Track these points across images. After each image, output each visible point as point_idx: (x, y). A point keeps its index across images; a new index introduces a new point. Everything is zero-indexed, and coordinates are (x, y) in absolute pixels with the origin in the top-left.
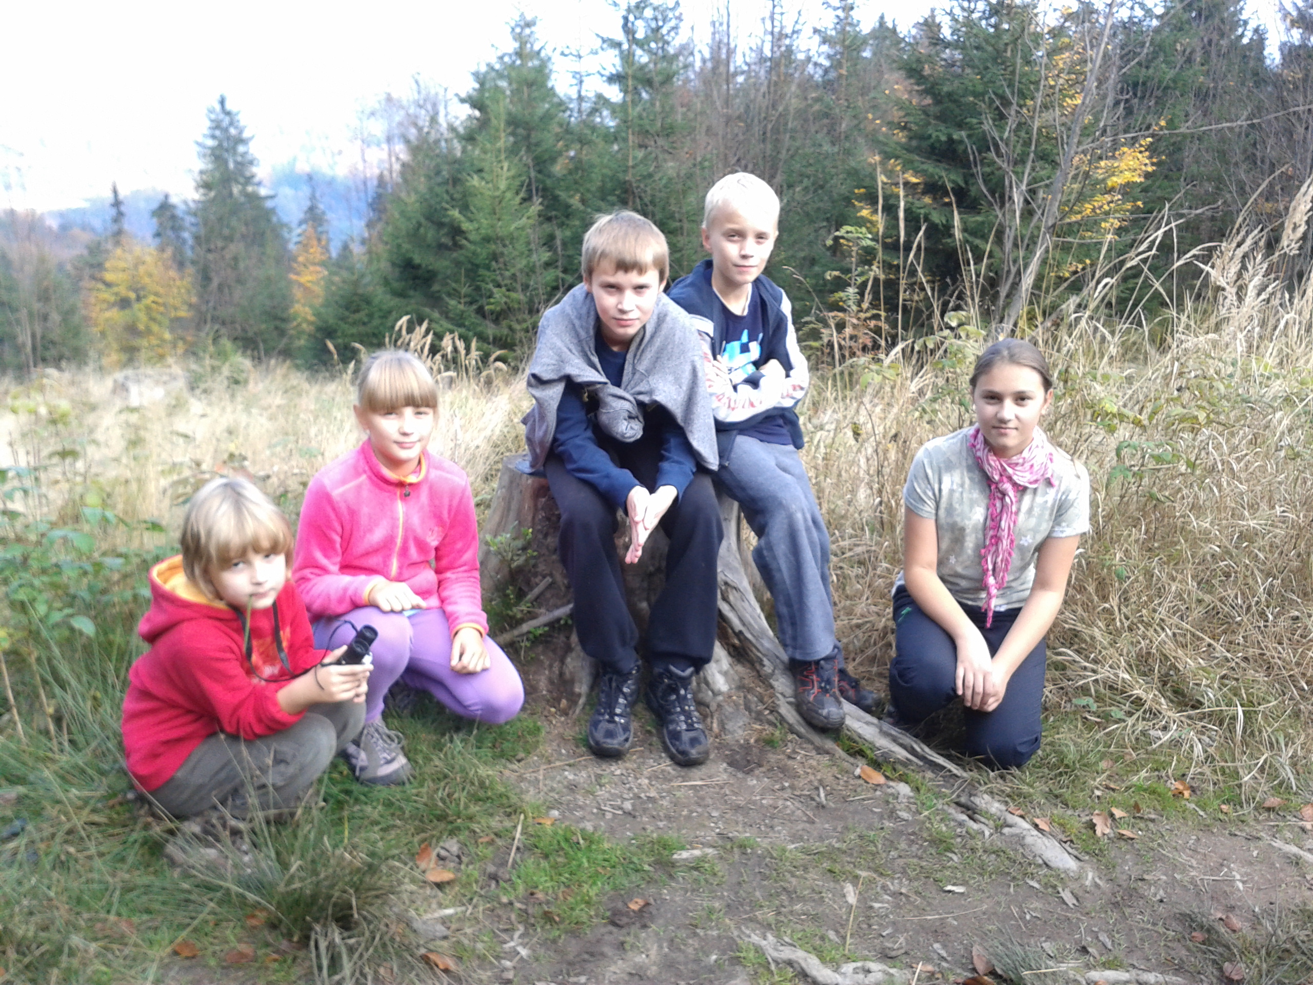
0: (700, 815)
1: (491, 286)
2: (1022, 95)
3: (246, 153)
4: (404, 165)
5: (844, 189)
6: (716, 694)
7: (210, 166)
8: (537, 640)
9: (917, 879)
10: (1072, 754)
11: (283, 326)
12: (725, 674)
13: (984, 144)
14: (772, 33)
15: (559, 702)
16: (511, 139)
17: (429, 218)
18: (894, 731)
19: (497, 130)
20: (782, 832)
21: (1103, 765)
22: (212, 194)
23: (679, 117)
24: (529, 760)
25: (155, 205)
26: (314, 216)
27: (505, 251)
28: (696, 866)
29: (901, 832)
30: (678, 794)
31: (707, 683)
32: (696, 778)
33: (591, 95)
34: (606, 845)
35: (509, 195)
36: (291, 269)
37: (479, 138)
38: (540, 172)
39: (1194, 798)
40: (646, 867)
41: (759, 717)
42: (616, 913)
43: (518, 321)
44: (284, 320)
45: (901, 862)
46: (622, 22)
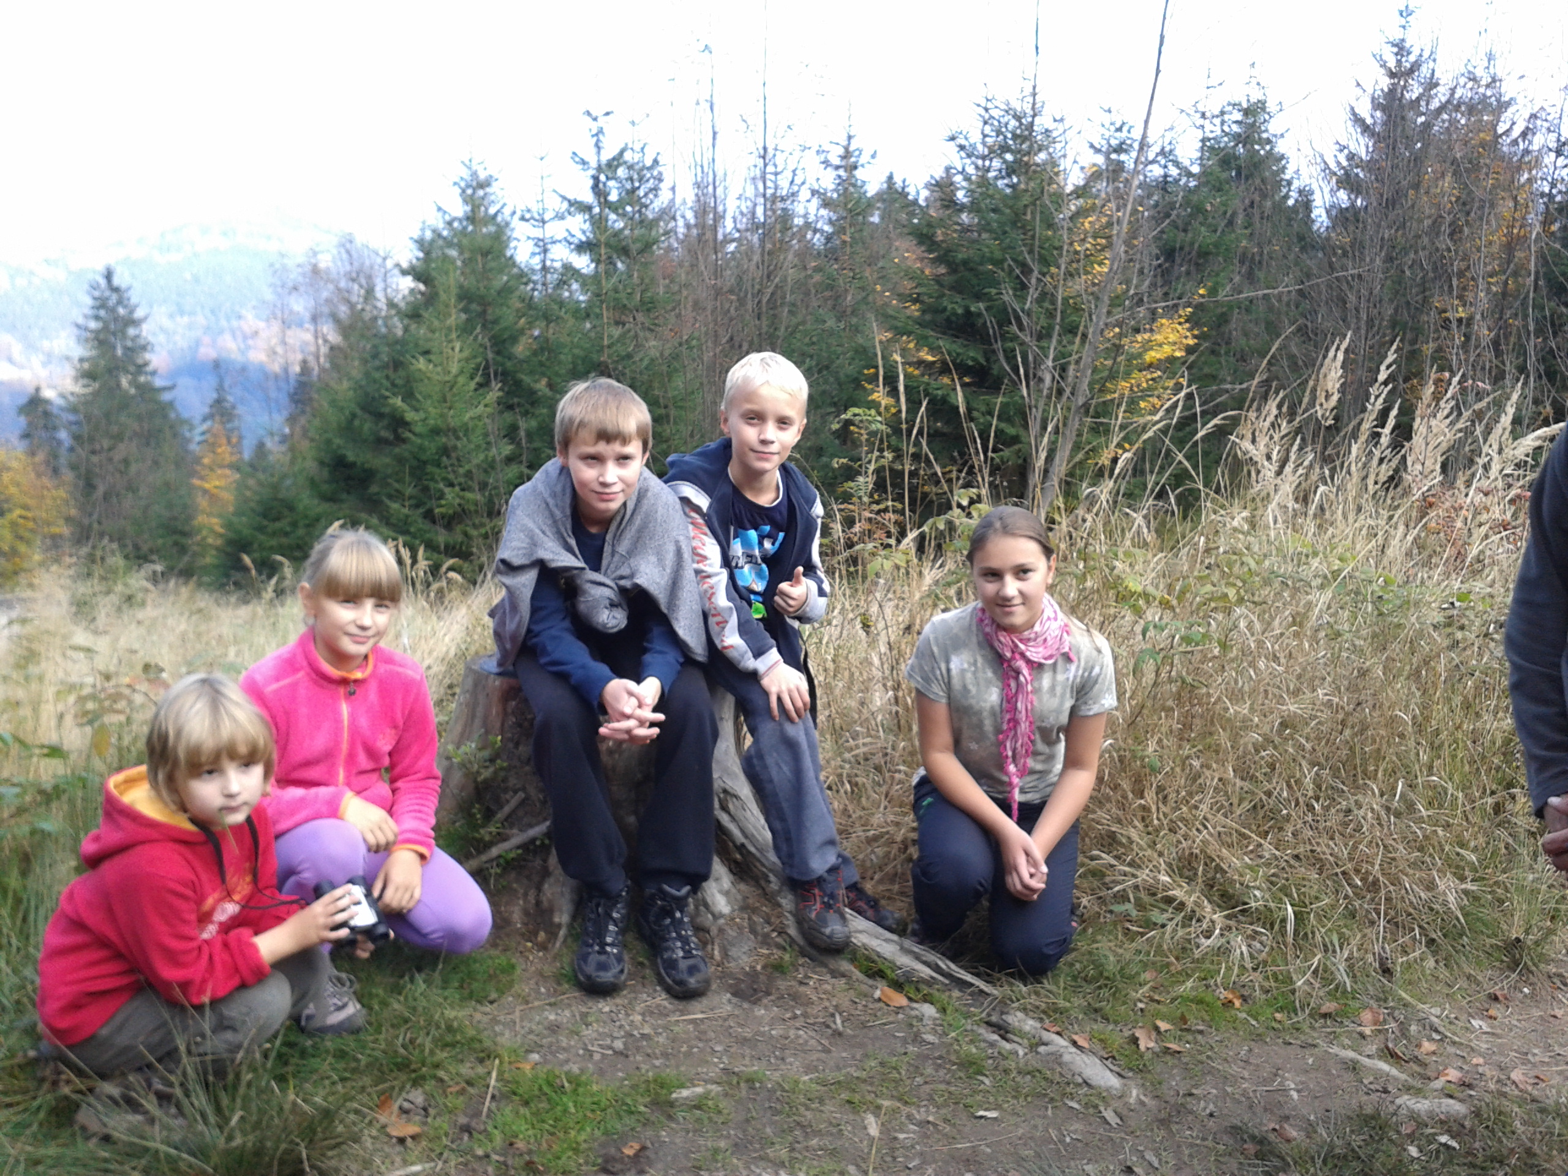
0: (701, 1050)
1: (441, 485)
2: (1045, 262)
3: (138, 336)
4: (332, 348)
5: (851, 370)
6: (716, 917)
7: (94, 353)
8: (508, 865)
9: (946, 1105)
10: (1111, 965)
11: (183, 541)
12: (726, 894)
13: (1004, 317)
14: (764, 196)
15: (536, 934)
16: (463, 316)
17: (363, 408)
18: (917, 949)
19: (447, 306)
20: (794, 1066)
21: (1147, 976)
22: (97, 385)
23: (661, 290)
24: (503, 1000)
25: (23, 400)
26: (221, 410)
27: (459, 444)
28: (698, 1105)
29: (927, 1057)
30: (676, 1029)
31: (706, 905)
32: (697, 1011)
33: (558, 265)
34: (595, 1088)
35: (461, 380)
36: (193, 474)
37: (426, 315)
38: (498, 353)
39: (1246, 1007)
40: (642, 1109)
41: (765, 941)
42: (608, 1159)
43: (475, 526)
44: (184, 534)
45: (927, 1088)
46: (591, 182)
